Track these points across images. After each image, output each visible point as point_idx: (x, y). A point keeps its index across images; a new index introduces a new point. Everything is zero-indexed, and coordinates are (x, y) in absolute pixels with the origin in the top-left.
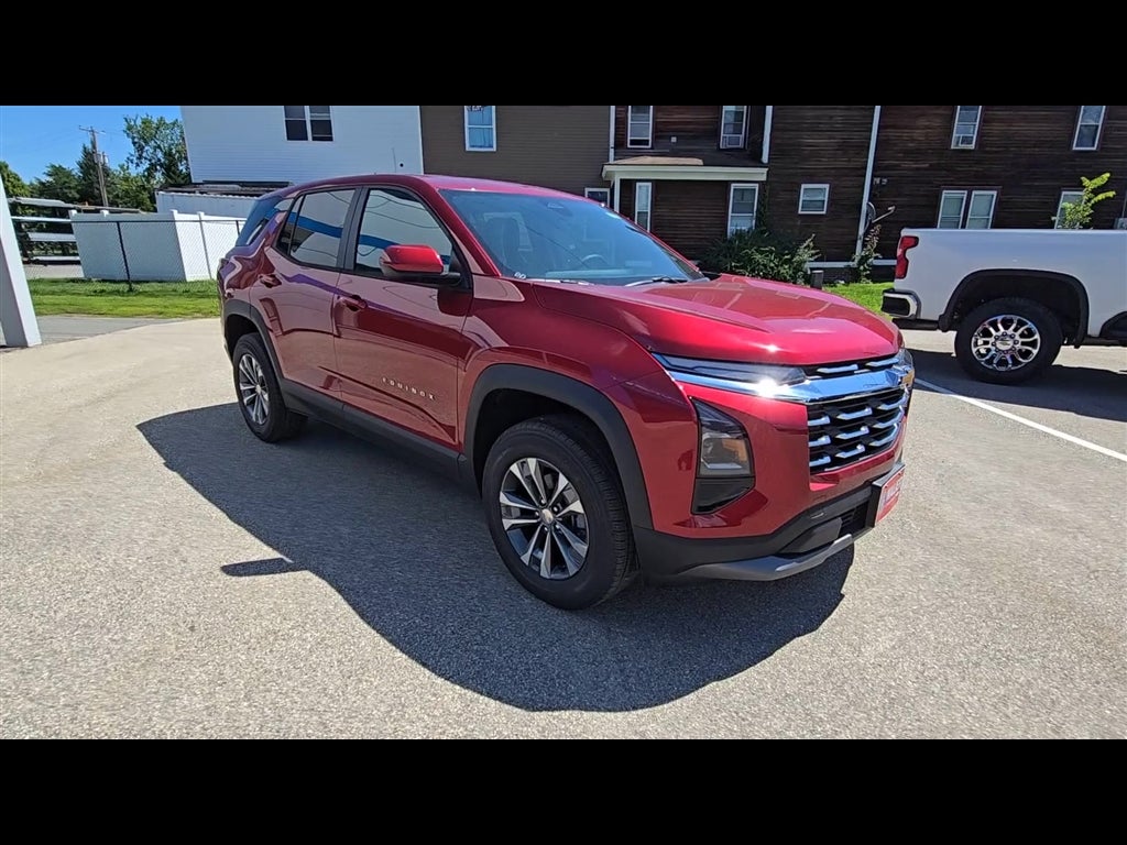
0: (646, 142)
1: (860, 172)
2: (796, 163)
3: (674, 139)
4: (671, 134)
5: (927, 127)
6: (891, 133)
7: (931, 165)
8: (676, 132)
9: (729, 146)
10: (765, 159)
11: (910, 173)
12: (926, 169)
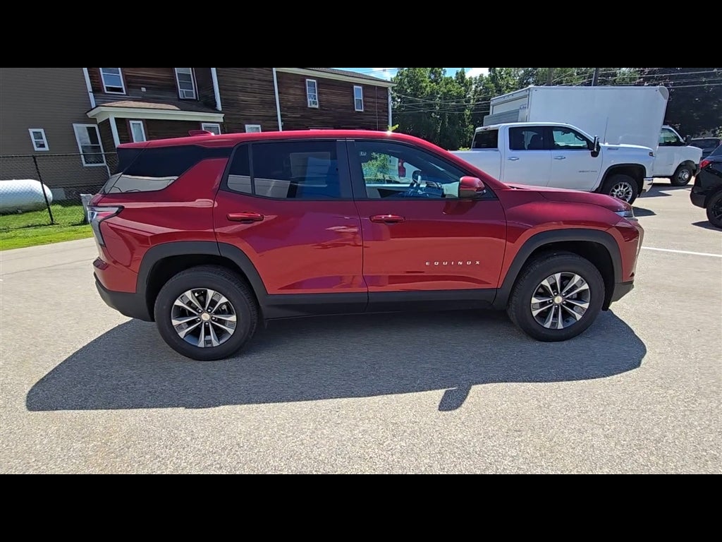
0: (120, 90)
1: (274, 118)
2: (239, 112)
3: (144, 89)
4: (141, 85)
5: (294, 95)
6: (285, 97)
7: (302, 115)
8: (144, 84)
9: (186, 98)
10: (219, 107)
11: (293, 119)
12: (298, 118)
